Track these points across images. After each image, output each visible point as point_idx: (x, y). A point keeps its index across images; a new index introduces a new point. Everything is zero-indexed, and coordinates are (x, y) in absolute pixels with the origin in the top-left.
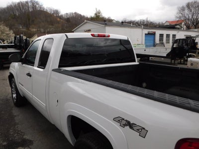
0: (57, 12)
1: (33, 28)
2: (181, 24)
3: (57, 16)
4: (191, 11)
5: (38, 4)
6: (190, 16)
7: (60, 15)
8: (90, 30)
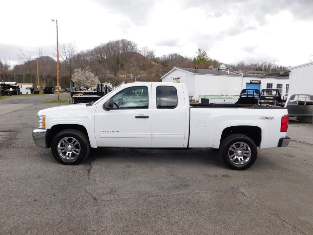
0: (152, 54)
3: (151, 59)
5: (130, 45)
8: (179, 78)
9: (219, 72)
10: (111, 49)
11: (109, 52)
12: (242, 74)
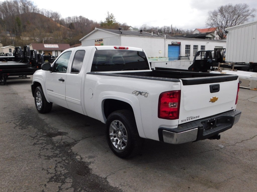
0: (56, 15)
1: (25, 36)
2: (213, 32)
3: (56, 21)
4: (225, 17)
5: (31, 5)
6: (223, 23)
7: (60, 19)
8: (102, 40)
9: (141, 33)
10: (9, 9)
11: (7, 12)
12: (164, 36)
